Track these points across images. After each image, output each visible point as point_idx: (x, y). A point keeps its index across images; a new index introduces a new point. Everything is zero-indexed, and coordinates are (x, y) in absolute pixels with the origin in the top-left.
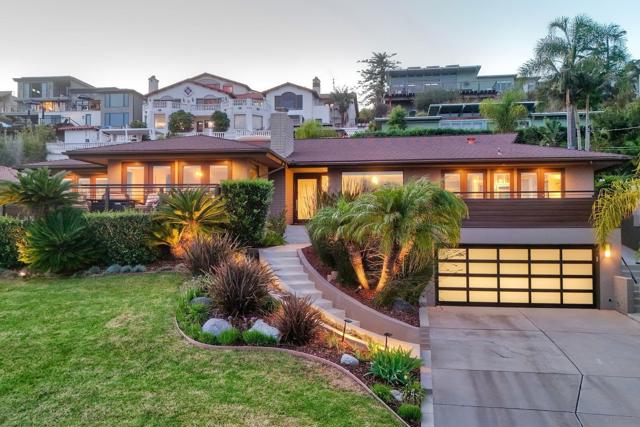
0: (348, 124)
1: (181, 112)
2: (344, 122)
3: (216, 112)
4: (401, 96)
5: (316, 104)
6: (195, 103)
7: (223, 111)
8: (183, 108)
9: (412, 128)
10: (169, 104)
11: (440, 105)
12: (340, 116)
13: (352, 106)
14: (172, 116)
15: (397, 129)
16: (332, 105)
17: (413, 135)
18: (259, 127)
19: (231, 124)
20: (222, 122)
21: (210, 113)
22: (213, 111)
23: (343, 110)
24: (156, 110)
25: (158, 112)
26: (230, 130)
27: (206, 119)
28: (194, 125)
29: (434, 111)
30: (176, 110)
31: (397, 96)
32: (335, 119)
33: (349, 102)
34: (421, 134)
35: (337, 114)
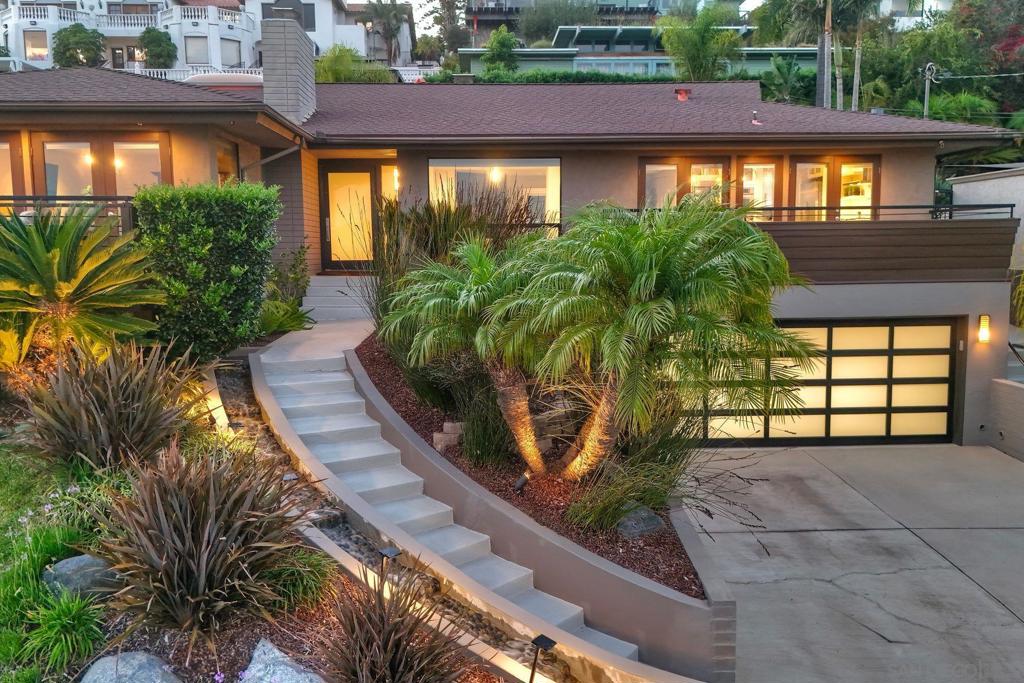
0: (399, 61)
1: (78, 28)
2: (392, 56)
3: (149, 31)
4: (493, 11)
5: (339, 23)
6: (104, 11)
7: (161, 28)
8: (81, 19)
9: (528, 70)
10: (53, 11)
11: (578, 28)
12: (385, 47)
13: (405, 27)
14: (61, 35)
15: (501, 69)
16: (369, 25)
17: (532, 81)
18: (235, 61)
19: (180, 54)
20: (161, 50)
21: (137, 31)
22: (143, 29)
23: (390, 34)
24: (26, 23)
25: (28, 26)
26: (179, 64)
27: (129, 44)
28: (106, 55)
29: (565, 39)
30: (68, 24)
31: (487, 11)
32: (376, 50)
33: (400, 21)
34: (546, 80)
35: (378, 42)
